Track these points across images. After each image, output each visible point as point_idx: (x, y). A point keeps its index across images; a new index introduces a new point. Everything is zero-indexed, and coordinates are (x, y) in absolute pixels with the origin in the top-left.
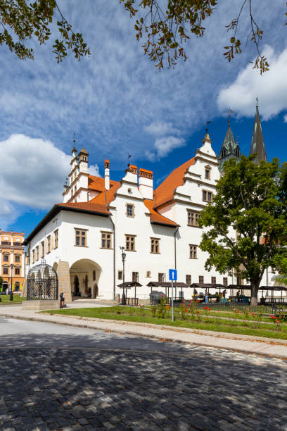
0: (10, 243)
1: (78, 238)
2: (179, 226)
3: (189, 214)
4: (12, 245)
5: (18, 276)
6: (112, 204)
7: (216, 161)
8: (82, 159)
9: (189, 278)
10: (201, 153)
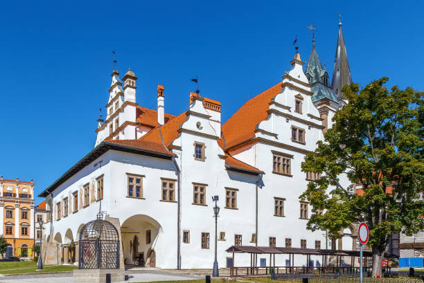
0: (15, 195)
1: (130, 188)
2: (263, 173)
3: (275, 158)
4: (17, 196)
5: (25, 237)
6: (176, 143)
7: (309, 89)
8: (128, 83)
9: (272, 240)
10: (290, 78)
